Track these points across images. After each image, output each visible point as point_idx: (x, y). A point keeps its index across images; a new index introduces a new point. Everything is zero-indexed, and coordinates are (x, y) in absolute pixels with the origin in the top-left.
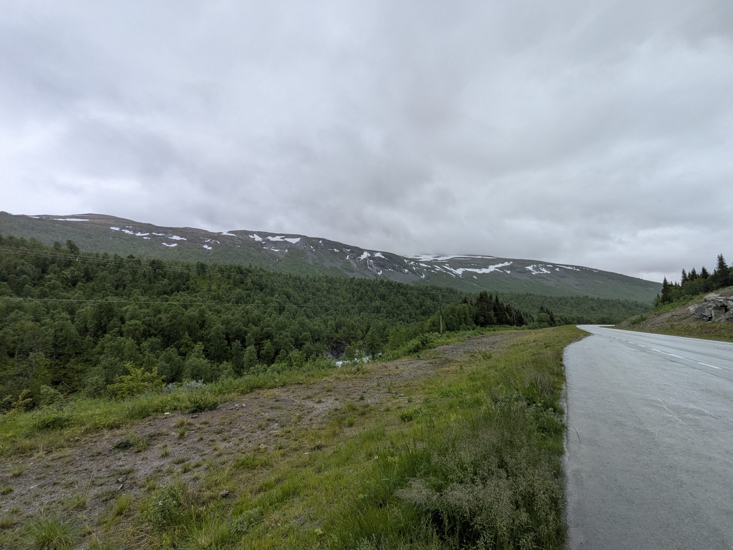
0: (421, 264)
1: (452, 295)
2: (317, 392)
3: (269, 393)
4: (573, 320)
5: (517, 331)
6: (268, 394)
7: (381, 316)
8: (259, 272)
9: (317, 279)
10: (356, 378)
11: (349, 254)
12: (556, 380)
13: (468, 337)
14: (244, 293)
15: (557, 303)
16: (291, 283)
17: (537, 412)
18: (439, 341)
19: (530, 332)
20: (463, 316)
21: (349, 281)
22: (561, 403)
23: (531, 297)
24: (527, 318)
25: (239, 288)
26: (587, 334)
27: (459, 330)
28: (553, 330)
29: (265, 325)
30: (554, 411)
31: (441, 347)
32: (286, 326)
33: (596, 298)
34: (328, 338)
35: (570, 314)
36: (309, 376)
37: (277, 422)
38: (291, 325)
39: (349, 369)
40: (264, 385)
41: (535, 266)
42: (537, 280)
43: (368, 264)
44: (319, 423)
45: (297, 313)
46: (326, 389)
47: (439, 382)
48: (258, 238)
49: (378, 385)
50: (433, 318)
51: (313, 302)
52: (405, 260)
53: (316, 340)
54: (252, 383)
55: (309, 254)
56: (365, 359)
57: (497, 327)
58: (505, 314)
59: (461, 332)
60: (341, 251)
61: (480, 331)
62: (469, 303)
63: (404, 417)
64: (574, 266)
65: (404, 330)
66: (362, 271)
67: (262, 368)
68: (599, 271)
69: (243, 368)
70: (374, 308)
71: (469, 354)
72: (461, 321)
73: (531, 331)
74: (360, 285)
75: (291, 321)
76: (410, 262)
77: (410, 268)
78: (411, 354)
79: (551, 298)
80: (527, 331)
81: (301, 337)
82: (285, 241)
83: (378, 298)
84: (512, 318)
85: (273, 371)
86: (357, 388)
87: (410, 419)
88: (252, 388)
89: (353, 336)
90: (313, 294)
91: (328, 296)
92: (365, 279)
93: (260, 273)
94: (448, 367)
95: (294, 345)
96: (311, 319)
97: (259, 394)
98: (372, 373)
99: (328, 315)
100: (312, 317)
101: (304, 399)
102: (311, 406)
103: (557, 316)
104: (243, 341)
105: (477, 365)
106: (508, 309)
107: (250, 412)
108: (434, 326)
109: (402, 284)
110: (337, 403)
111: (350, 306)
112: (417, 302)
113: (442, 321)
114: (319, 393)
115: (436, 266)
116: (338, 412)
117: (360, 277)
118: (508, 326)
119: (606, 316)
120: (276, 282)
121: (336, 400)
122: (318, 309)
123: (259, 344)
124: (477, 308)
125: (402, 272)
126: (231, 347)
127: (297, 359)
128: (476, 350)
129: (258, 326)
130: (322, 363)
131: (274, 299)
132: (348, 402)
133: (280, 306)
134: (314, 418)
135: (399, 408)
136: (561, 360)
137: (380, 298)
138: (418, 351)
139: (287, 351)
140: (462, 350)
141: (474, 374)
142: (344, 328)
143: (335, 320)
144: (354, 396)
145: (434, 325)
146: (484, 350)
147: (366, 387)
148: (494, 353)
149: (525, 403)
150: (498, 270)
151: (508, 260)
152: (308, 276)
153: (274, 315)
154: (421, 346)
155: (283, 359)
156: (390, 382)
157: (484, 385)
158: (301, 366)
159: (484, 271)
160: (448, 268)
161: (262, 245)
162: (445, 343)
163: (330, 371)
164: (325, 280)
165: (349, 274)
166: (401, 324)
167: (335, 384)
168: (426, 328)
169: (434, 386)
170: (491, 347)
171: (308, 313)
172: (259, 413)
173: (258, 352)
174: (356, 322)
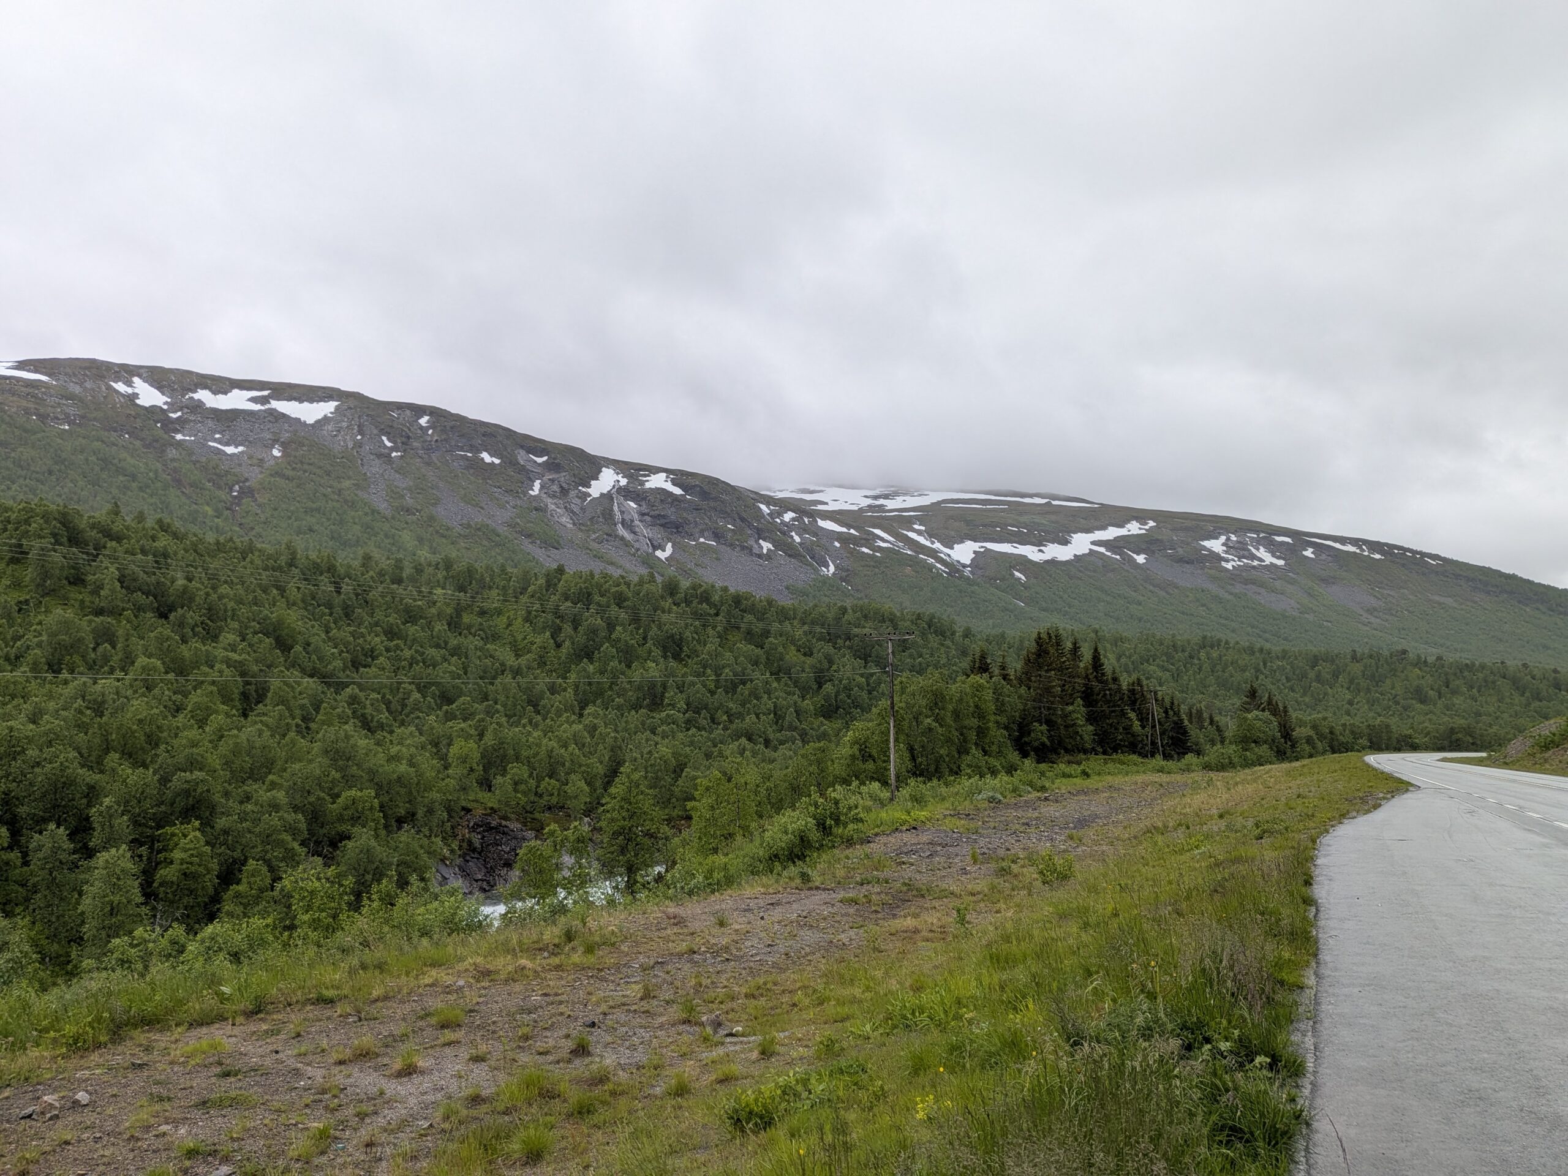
0: (821, 523)
1: (934, 640)
2: (397, 1032)
3: (193, 1044)
4: (1356, 735)
5: (1164, 778)
6: (189, 1049)
7: (663, 722)
8: (154, 538)
9: (407, 572)
10: (558, 968)
11: (540, 476)
12: (1286, 955)
13: (992, 800)
14: (86, 626)
15: (1304, 675)
16: (294, 586)
17: (1215, 1074)
18: (883, 815)
19: (1210, 782)
20: (974, 722)
21: (542, 581)
22: (1295, 1038)
23: (1215, 654)
24: (1201, 727)
25: (65, 602)
26: (1399, 786)
27: (957, 772)
28: (1288, 773)
29: (181, 758)
30: (1271, 1067)
31: (892, 839)
32: (269, 765)
33: (1431, 659)
34: (449, 811)
35: (1348, 713)
36: (364, 967)
37: (226, 1160)
38: (291, 758)
39: (530, 935)
40: (169, 1011)
41: (1233, 538)
42: (1239, 588)
43: (618, 516)
44: (404, 1155)
45: (317, 709)
46: (433, 1020)
47: (879, 974)
48: (149, 396)
49: (647, 996)
50: (862, 727)
51: (387, 664)
52: (763, 507)
53: (400, 821)
54: (119, 1004)
55: (375, 467)
56: (601, 891)
57: (1094, 763)
58: (1123, 714)
59: (967, 783)
60: (510, 462)
61: (1034, 777)
62: (997, 671)
63: (743, 1115)
64: (1366, 542)
65: (751, 774)
66: (595, 545)
67: (164, 942)
68: (1444, 560)
69: (79, 940)
70: (639, 688)
71: (993, 866)
72: (965, 741)
73: (1212, 774)
74: (584, 597)
75: (293, 741)
76: (780, 514)
77: (779, 535)
78: (778, 867)
79: (1284, 656)
80: (1198, 776)
81: (334, 808)
82: (273, 412)
83: (657, 652)
84: (1148, 729)
85: (210, 951)
86: (562, 1008)
87: (765, 1120)
88: (119, 1027)
89: (554, 800)
90: (391, 633)
91: (454, 642)
92: (606, 576)
93: (160, 544)
94: (916, 916)
95: (303, 844)
96: (379, 735)
97: (148, 1049)
98: (624, 948)
99: (450, 717)
100: (381, 726)
101: (341, 1063)
102: (373, 1090)
103: (1302, 723)
104: (80, 830)
105: (1018, 906)
106: (1136, 697)
107: (109, 1126)
108: (864, 761)
109: (748, 596)
110: (480, 1072)
111: (542, 681)
112: (804, 667)
113: (896, 740)
114: (404, 1037)
115: (878, 532)
116: (485, 1108)
117: (584, 569)
118: (1134, 757)
119: (1463, 721)
120: (231, 584)
121: (478, 1059)
122: (408, 694)
123: (153, 840)
124: (1023, 690)
125: (751, 553)
126: (25, 855)
127: (317, 903)
128: (1017, 850)
129: (145, 766)
130: (424, 913)
131: (220, 653)
132: (523, 1067)
133: (248, 683)
134: (384, 1138)
135: (724, 1080)
136: (1308, 883)
137: (665, 649)
138: (802, 857)
139: (272, 869)
140: (966, 849)
141: (1007, 939)
142: (516, 770)
143: (481, 735)
144: (551, 1042)
145: (866, 756)
146: (1044, 848)
147: (598, 1004)
148: (1080, 859)
149: (1175, 1044)
150: (1102, 550)
151: (1141, 516)
152: (367, 558)
153: (217, 720)
154: (814, 835)
155: (257, 899)
156: (693, 982)
157: (1037, 982)
158: (330, 930)
159: (1055, 552)
160: (921, 540)
161: (170, 426)
162: (905, 822)
163: (452, 945)
164: (441, 575)
165: (539, 553)
166: (742, 752)
167: (472, 997)
168: (837, 768)
169: (857, 992)
170: (1071, 838)
171: (369, 710)
172: (147, 1128)
173: (144, 872)
174: (565, 746)
